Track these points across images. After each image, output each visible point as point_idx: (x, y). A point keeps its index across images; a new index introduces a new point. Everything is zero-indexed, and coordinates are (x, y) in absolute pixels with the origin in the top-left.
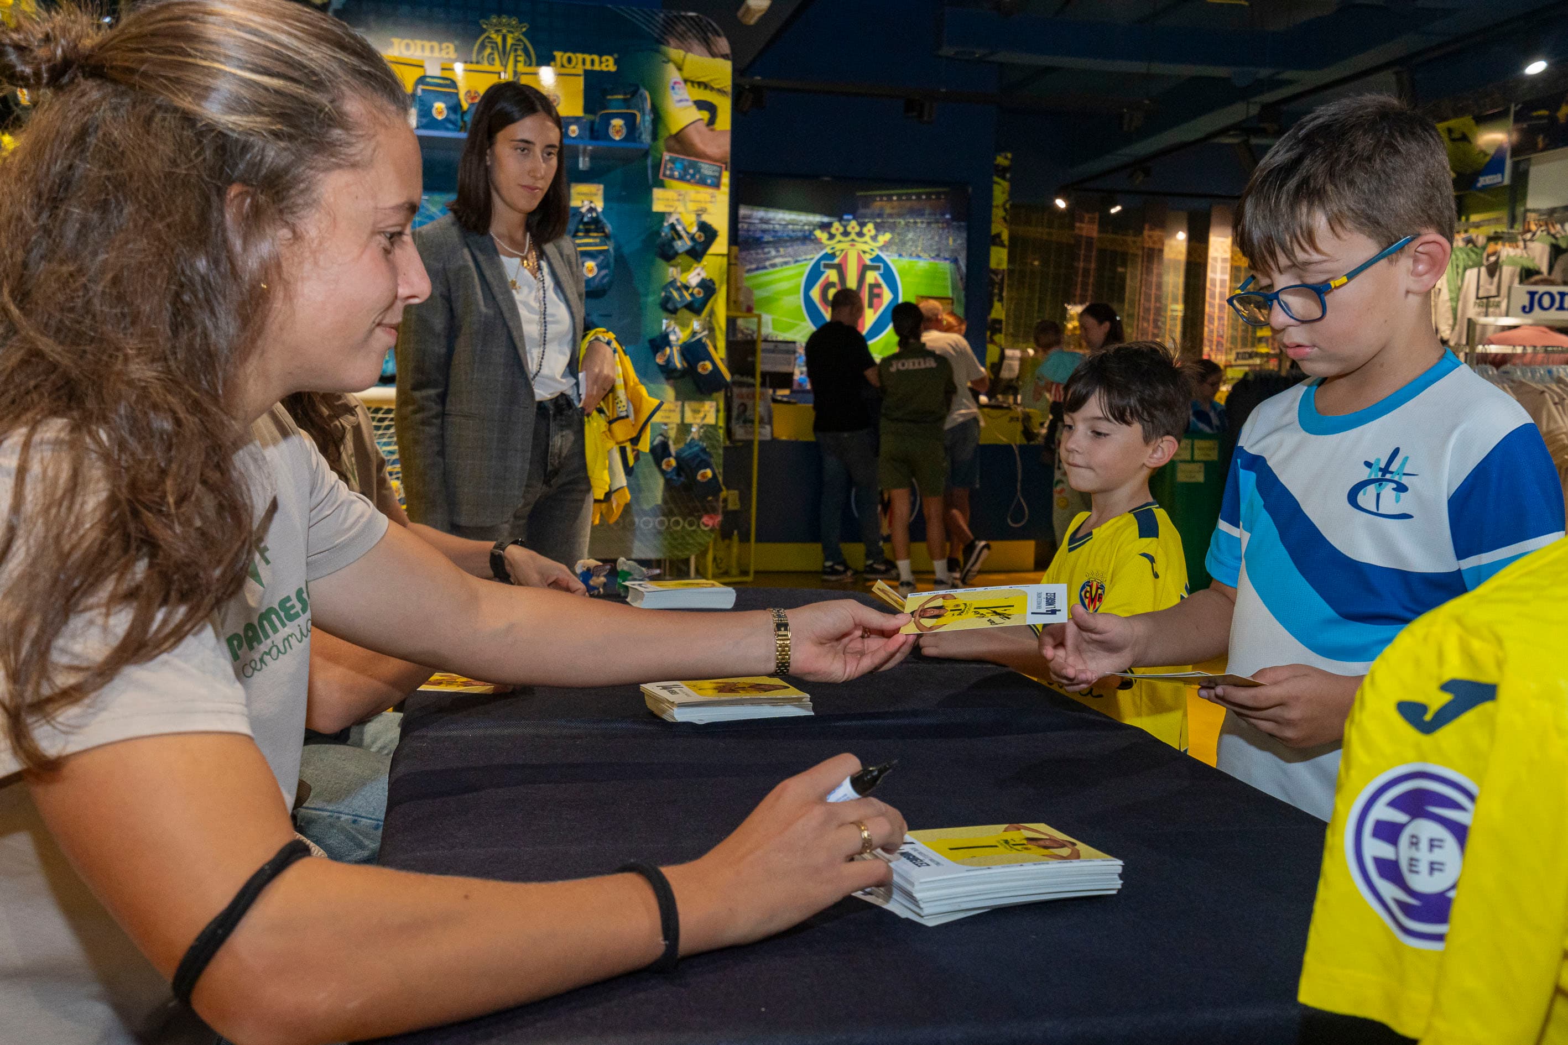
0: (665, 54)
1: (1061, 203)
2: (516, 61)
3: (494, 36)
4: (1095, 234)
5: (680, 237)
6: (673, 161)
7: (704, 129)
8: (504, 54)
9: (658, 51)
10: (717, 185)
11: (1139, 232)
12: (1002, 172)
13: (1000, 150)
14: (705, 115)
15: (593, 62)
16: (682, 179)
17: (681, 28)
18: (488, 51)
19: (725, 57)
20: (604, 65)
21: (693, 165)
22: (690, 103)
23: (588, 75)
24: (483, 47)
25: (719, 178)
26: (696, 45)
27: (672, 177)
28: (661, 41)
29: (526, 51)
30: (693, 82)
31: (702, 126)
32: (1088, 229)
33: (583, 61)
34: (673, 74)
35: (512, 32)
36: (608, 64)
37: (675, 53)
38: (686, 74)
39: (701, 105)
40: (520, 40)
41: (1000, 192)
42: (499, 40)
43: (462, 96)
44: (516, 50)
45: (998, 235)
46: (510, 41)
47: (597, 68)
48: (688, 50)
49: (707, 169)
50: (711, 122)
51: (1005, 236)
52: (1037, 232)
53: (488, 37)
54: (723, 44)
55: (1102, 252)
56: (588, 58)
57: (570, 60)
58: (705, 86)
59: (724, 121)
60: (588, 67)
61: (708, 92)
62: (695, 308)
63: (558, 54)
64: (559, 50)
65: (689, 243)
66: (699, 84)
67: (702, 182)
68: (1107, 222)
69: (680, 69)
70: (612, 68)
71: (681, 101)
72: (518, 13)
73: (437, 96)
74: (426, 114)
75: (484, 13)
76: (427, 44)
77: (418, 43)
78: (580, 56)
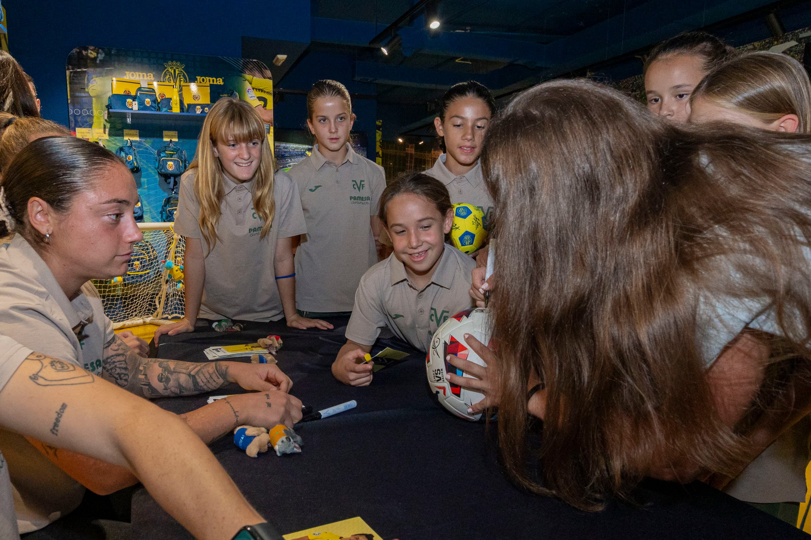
0: (244, 77)
1: (400, 140)
2: (180, 81)
3: (170, 70)
4: (413, 152)
7: (262, 109)
8: (175, 78)
9: (241, 76)
11: (430, 151)
12: (378, 128)
13: (378, 119)
14: (262, 103)
15: (213, 81)
17: (250, 66)
18: (168, 76)
19: (270, 78)
20: (218, 82)
22: (256, 98)
23: (211, 86)
24: (165, 75)
25: (269, 129)
26: (257, 73)
28: (242, 72)
29: (184, 76)
30: (256, 89)
31: (261, 108)
32: (411, 150)
33: (209, 80)
34: (248, 86)
35: (178, 68)
36: (220, 82)
37: (248, 77)
38: (254, 85)
39: (260, 99)
40: (181, 72)
41: (379, 136)
42: (173, 72)
43: (157, 96)
44: (180, 76)
45: (378, 153)
46: (177, 72)
47: (215, 83)
48: (254, 76)
50: (265, 106)
51: (380, 153)
52: (391, 152)
53: (168, 71)
54: (269, 73)
55: (416, 159)
56: (211, 79)
57: (203, 80)
58: (262, 91)
59: (270, 105)
60: (211, 83)
61: (263, 93)
63: (198, 78)
64: (199, 76)
66: (259, 90)
68: (418, 148)
69: (251, 84)
70: (222, 83)
71: (252, 97)
72: (181, 61)
73: (147, 96)
74: (141, 104)
75: (166, 60)
76: (141, 74)
77: (137, 73)
78: (208, 78)
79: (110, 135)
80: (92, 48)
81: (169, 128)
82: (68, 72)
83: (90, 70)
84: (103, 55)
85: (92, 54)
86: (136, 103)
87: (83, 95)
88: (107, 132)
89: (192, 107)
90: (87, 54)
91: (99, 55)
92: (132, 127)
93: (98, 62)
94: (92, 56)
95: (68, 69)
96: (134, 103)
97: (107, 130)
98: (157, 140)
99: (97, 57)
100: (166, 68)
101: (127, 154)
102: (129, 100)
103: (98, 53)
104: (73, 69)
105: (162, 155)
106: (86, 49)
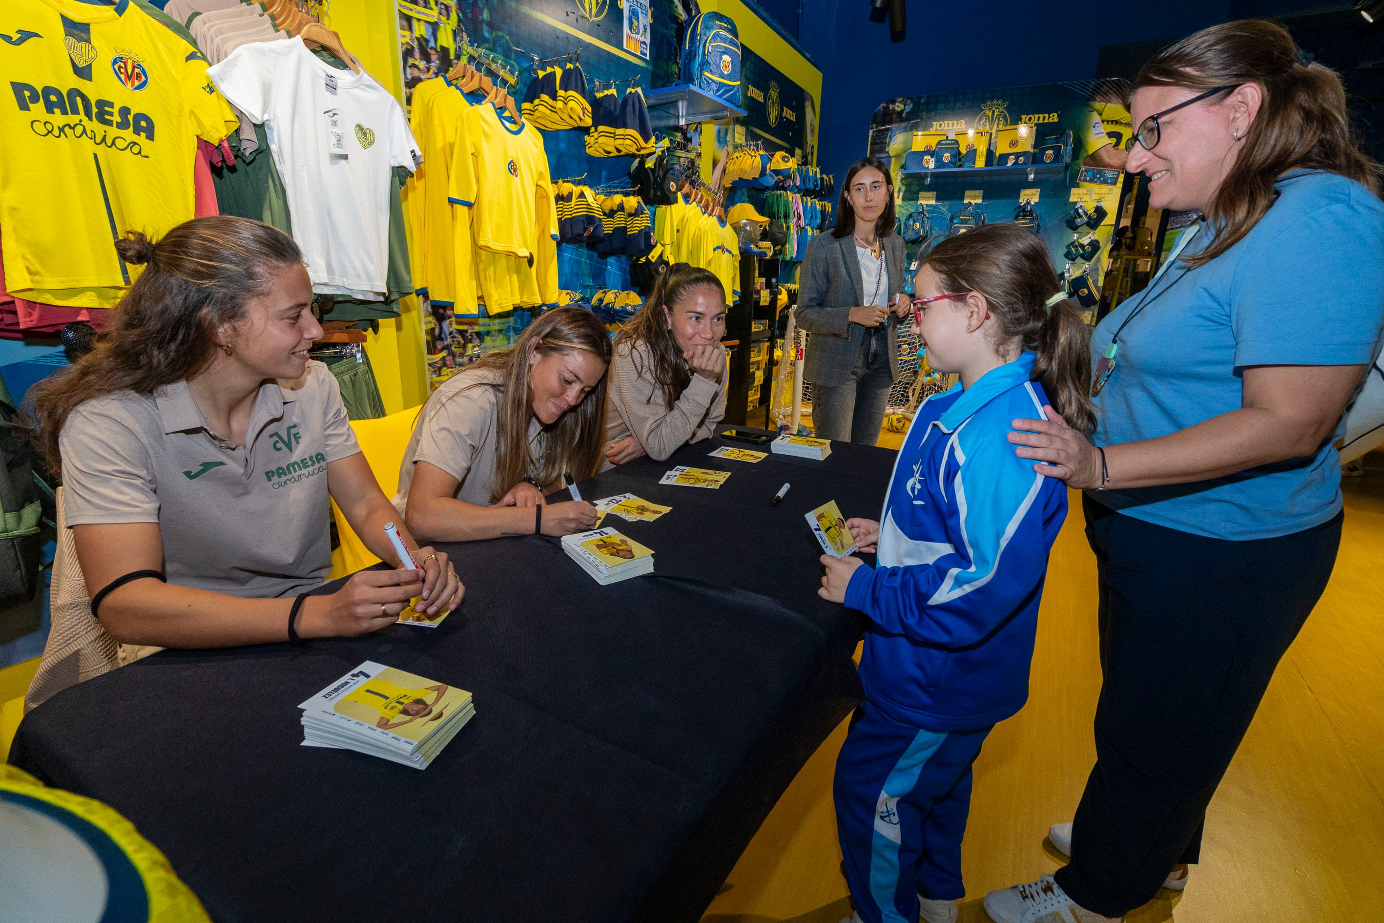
0: (1092, 107)
2: (999, 124)
3: (987, 112)
5: (1080, 216)
6: (1087, 171)
7: (1112, 149)
8: (992, 121)
9: (1088, 106)
10: (1115, 183)
14: (1114, 140)
15: (1044, 118)
16: (1091, 181)
17: (1105, 89)
18: (984, 120)
20: (1050, 119)
21: (1099, 172)
22: (1105, 134)
23: (1040, 126)
24: (981, 118)
25: (1117, 179)
26: (1112, 98)
27: (1085, 180)
28: (1090, 99)
29: (1005, 118)
30: (1108, 121)
31: (1110, 148)
33: (1038, 119)
34: (1095, 118)
35: (998, 108)
36: (1053, 118)
37: (1099, 105)
38: (1104, 117)
39: (1110, 135)
40: (1003, 112)
42: (990, 114)
43: (962, 148)
44: (999, 118)
46: (996, 113)
47: (1046, 121)
48: (1108, 102)
49: (1109, 174)
53: (984, 113)
56: (1041, 116)
57: (1030, 119)
58: (1117, 122)
60: (1041, 121)
61: (1118, 126)
62: (1088, 257)
63: (1023, 117)
64: (1024, 114)
65: (1086, 219)
66: (1112, 122)
67: (1105, 182)
69: (1100, 114)
70: (1056, 120)
71: (1098, 134)
72: (1003, 97)
73: (947, 150)
74: (939, 163)
75: (984, 100)
76: (951, 122)
77: (946, 122)
78: (1037, 116)
79: (903, 200)
80: (900, 99)
81: (973, 187)
82: (871, 132)
83: (893, 126)
84: (911, 106)
85: (899, 107)
86: (933, 159)
87: (883, 155)
88: (901, 197)
89: (1004, 157)
90: (894, 108)
91: (907, 107)
92: (929, 189)
93: (904, 115)
94: (898, 109)
95: (872, 128)
96: (932, 160)
97: (901, 194)
98: (958, 202)
99: (905, 109)
100: (983, 110)
101: (915, 222)
102: (927, 157)
103: (905, 105)
104: (876, 128)
105: (955, 221)
106: (893, 102)
